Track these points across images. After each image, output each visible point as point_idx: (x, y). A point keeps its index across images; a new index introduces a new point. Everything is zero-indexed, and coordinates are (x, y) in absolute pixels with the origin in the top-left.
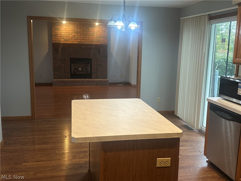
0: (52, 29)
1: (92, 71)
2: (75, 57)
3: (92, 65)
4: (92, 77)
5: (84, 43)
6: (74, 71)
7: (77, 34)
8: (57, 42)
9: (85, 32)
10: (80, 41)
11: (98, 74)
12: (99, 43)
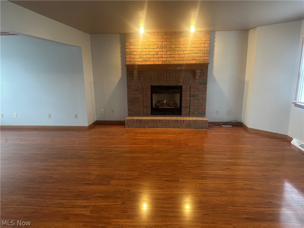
0: (127, 44)
1: (183, 104)
2: (158, 85)
3: (183, 96)
4: (182, 113)
5: (172, 63)
6: (156, 104)
7: (161, 50)
8: (132, 63)
9: (174, 46)
10: (165, 59)
11: (191, 109)
12: (194, 62)
